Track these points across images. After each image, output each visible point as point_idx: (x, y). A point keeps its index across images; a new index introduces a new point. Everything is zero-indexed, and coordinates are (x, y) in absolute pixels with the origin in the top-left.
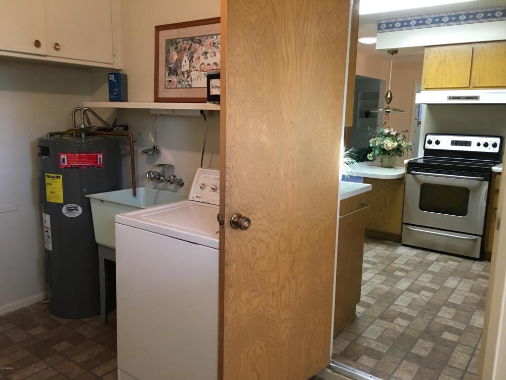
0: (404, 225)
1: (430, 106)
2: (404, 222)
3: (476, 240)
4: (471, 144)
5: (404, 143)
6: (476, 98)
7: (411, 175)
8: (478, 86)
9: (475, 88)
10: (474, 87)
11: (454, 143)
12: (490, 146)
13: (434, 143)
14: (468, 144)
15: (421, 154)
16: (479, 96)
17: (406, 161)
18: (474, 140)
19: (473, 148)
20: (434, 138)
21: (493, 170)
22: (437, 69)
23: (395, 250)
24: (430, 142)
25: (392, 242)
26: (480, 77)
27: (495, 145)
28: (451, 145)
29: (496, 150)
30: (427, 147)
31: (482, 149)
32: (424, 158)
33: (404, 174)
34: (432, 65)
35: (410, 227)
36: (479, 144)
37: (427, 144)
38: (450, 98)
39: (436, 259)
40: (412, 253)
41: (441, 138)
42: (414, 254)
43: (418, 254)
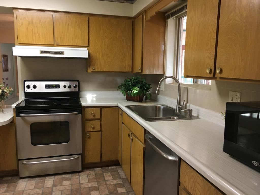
0: (20, 161)
1: (24, 58)
2: (19, 159)
3: (78, 157)
4: (59, 86)
6: (62, 53)
7: (20, 118)
8: (60, 44)
9: (58, 45)
10: (57, 45)
11: (47, 87)
12: (72, 88)
13: (32, 87)
14: (57, 86)
15: (22, 97)
16: (64, 52)
17: (14, 106)
18: (61, 84)
19: (61, 90)
20: (31, 84)
21: (82, 106)
22: (27, 29)
23: (15, 187)
24: (28, 87)
25: (10, 178)
26: (61, 38)
27: (75, 87)
28: (45, 88)
29: (77, 90)
30: (27, 91)
31: (67, 90)
32: (25, 100)
33: (13, 117)
34: (22, 25)
35: (25, 162)
36: (65, 87)
37: (26, 89)
38: (42, 52)
39: (52, 183)
40: (32, 185)
41: (36, 83)
42: (34, 186)
43: (37, 184)
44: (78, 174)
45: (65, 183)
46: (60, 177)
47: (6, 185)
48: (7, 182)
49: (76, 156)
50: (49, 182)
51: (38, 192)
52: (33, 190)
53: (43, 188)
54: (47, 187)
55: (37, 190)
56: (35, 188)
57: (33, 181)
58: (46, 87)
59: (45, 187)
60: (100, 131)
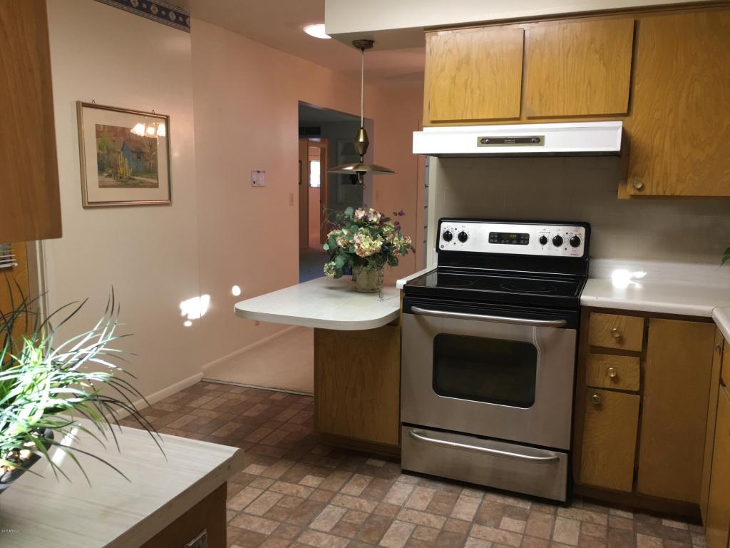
0: (404, 428)
1: (446, 160)
2: (403, 420)
3: (557, 460)
4: (528, 240)
5: (396, 239)
6: (537, 140)
7: (411, 316)
8: (538, 115)
9: (533, 119)
10: (530, 118)
11: (496, 238)
12: (566, 244)
13: (455, 239)
14: (522, 239)
15: (432, 263)
16: (543, 137)
17: (401, 283)
18: (534, 231)
19: (533, 249)
20: (455, 227)
21: (583, 303)
22: (454, 79)
23: (386, 490)
24: (448, 237)
25: (381, 464)
26: (541, 96)
27: (575, 242)
28: (490, 242)
29: (579, 252)
30: (443, 246)
31: (549, 250)
32: (439, 270)
33: (397, 312)
34: (442, 70)
35: (415, 433)
36: (543, 241)
37: (442, 242)
38: (484, 141)
39: (475, 511)
40: (424, 498)
41: (468, 227)
42: (427, 503)
43: (435, 499)
44: (552, 509)
45: (508, 523)
46: (499, 500)
47: (368, 479)
48: (373, 471)
49: (553, 454)
50: (468, 505)
51: (432, 525)
52: (423, 514)
53: (448, 516)
54: (458, 516)
55: (433, 518)
56: (430, 509)
57: (429, 490)
58: (492, 241)
59: (453, 515)
60: (637, 393)
